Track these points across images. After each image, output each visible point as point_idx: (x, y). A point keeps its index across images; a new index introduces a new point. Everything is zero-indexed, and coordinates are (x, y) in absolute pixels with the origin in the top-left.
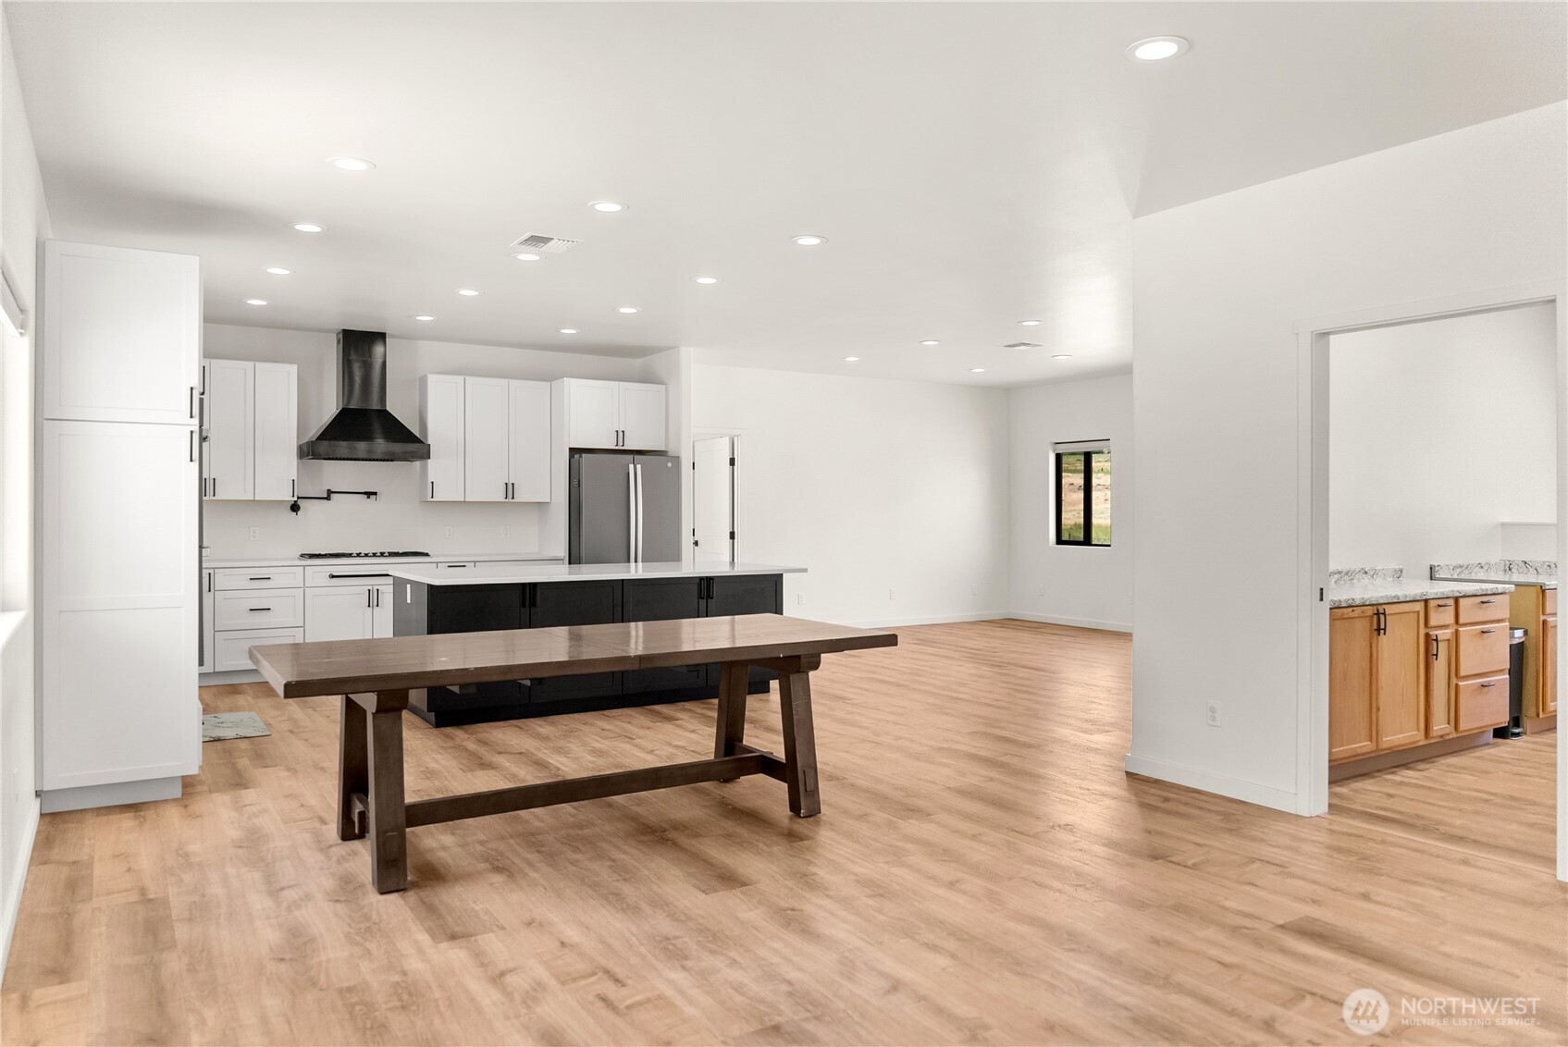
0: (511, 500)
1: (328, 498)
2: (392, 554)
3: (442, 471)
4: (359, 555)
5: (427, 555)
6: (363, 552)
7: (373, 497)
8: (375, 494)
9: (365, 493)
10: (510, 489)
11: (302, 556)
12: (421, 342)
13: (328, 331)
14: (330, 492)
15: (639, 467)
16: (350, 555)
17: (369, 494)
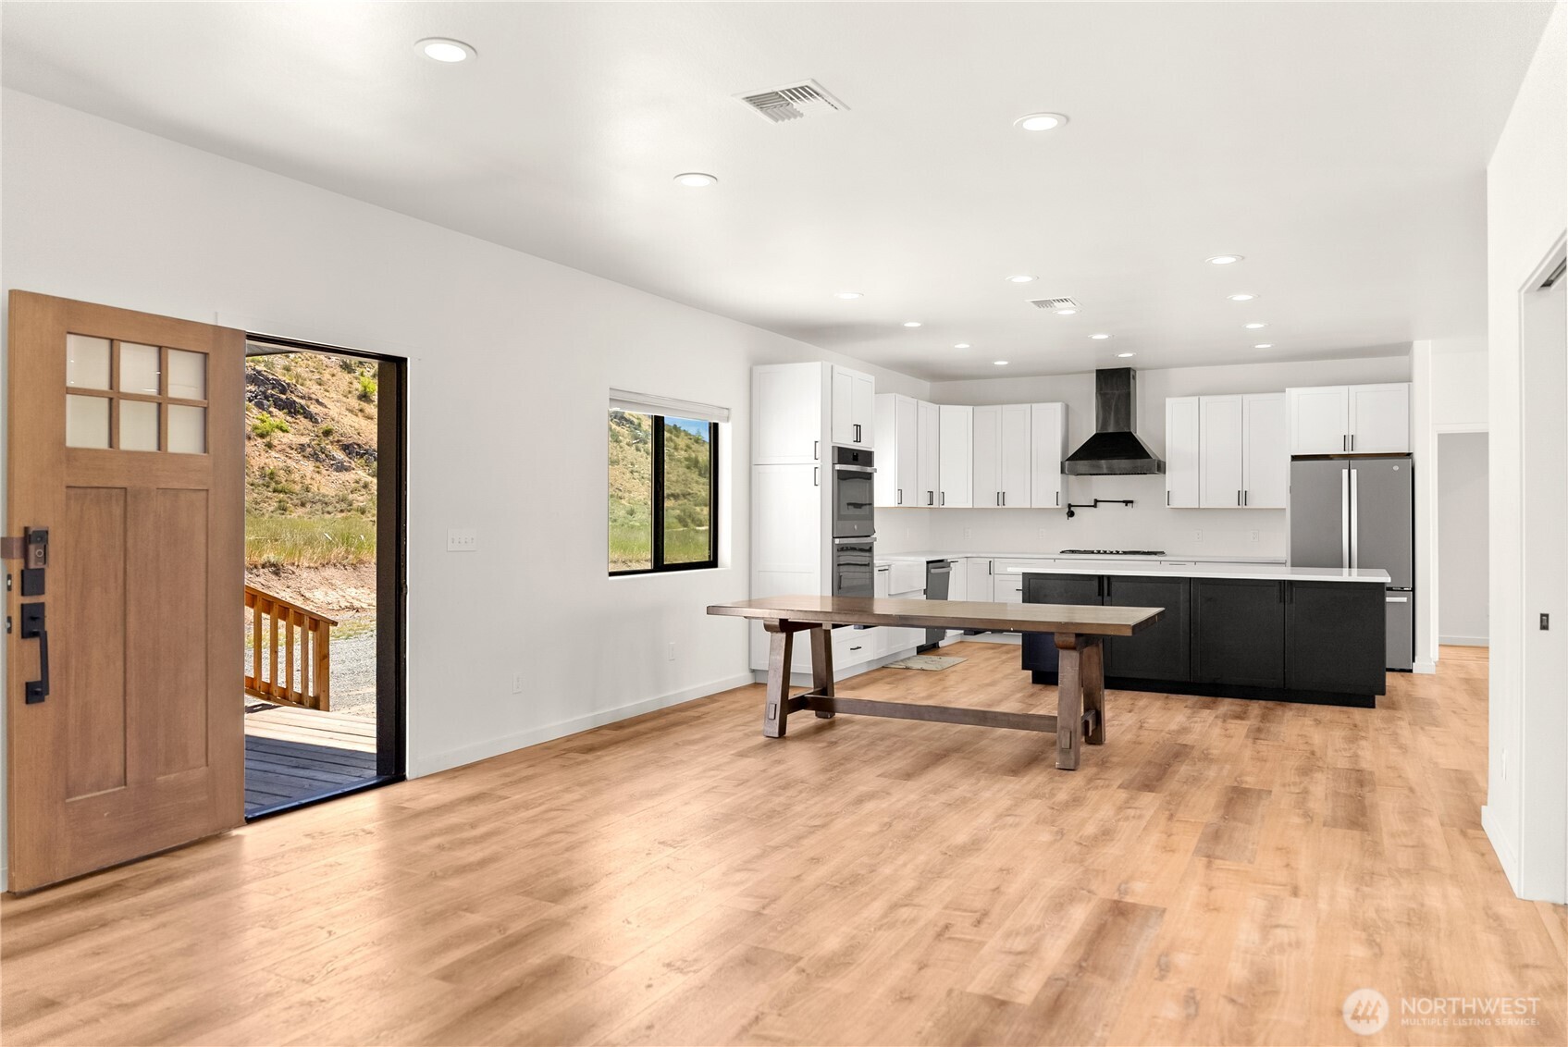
0: (1244, 507)
1: (1095, 506)
2: (1125, 553)
3: (1179, 482)
4: (1099, 552)
5: (1163, 553)
6: (1102, 550)
7: (1130, 505)
8: (1132, 502)
9: (1124, 502)
10: (1243, 497)
11: (1063, 552)
12: (1174, 370)
13: (1090, 372)
14: (1096, 501)
15: (1354, 472)
16: (1092, 552)
17: (1127, 502)
